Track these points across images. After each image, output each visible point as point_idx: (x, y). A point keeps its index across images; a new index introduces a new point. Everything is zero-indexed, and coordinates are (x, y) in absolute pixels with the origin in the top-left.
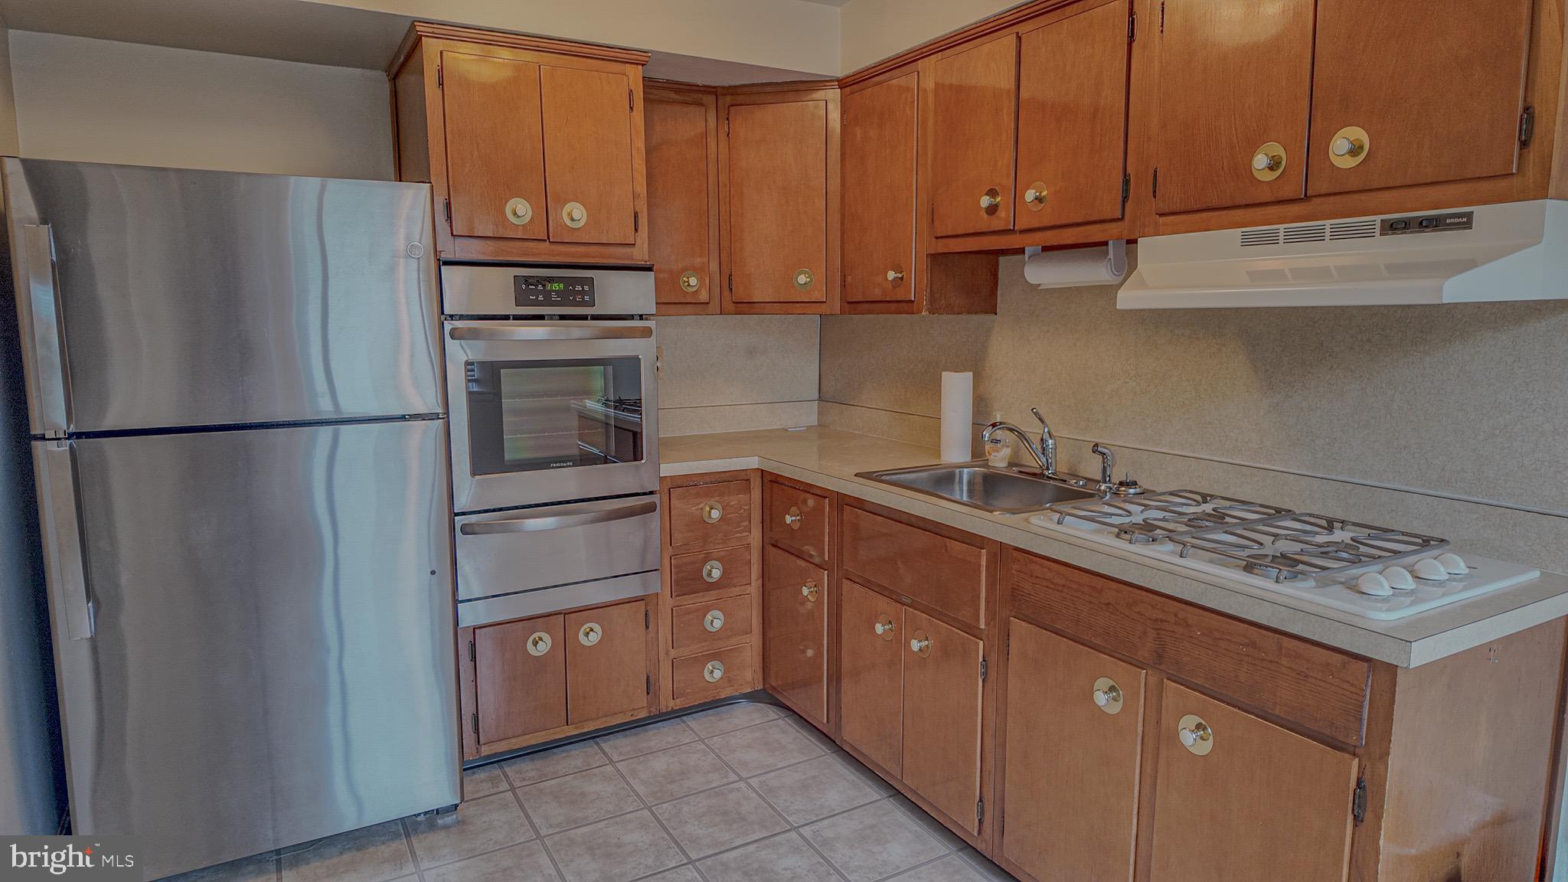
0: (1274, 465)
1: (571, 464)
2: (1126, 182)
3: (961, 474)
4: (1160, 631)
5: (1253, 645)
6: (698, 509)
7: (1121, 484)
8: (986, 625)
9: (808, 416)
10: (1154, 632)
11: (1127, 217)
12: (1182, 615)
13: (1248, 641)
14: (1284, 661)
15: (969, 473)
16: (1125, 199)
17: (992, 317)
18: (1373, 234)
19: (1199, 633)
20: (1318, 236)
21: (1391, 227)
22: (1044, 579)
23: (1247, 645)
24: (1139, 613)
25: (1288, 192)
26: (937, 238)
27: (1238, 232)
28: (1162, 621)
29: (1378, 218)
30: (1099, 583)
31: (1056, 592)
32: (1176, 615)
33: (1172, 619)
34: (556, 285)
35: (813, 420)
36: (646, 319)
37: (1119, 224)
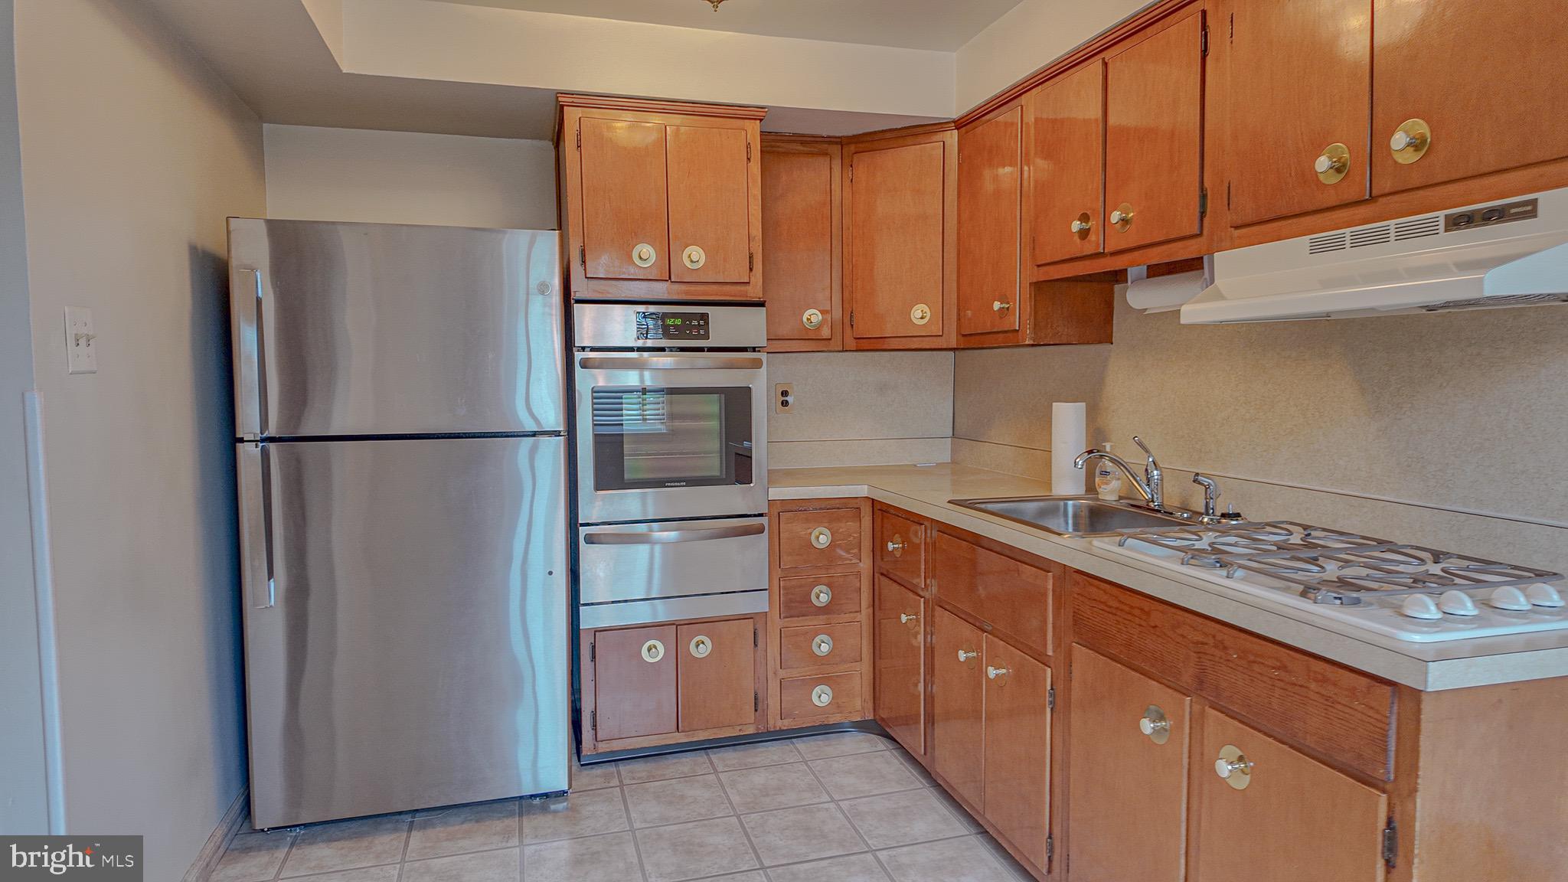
0: (1384, 495)
1: (684, 484)
2: (1203, 197)
3: (1066, 505)
4: (1201, 655)
5: (1283, 668)
6: (805, 534)
7: (1223, 515)
8: (1054, 652)
9: (942, 452)
10: (1195, 655)
11: (1205, 232)
12: (1219, 637)
13: (1278, 664)
14: (1313, 686)
16: (1203, 214)
17: (1106, 347)
18: (1437, 231)
19: (1235, 656)
20: (1382, 238)
21: (1454, 223)
22: (1100, 601)
23: (1277, 668)
24: (1182, 636)
25: (1352, 194)
26: (1039, 266)
27: (1306, 239)
28: (1202, 643)
29: (1441, 214)
30: (1146, 605)
31: (1110, 615)
32: (1214, 637)
33: (1211, 641)
34: (672, 320)
35: (946, 457)
36: (759, 351)
37: (1199, 239)
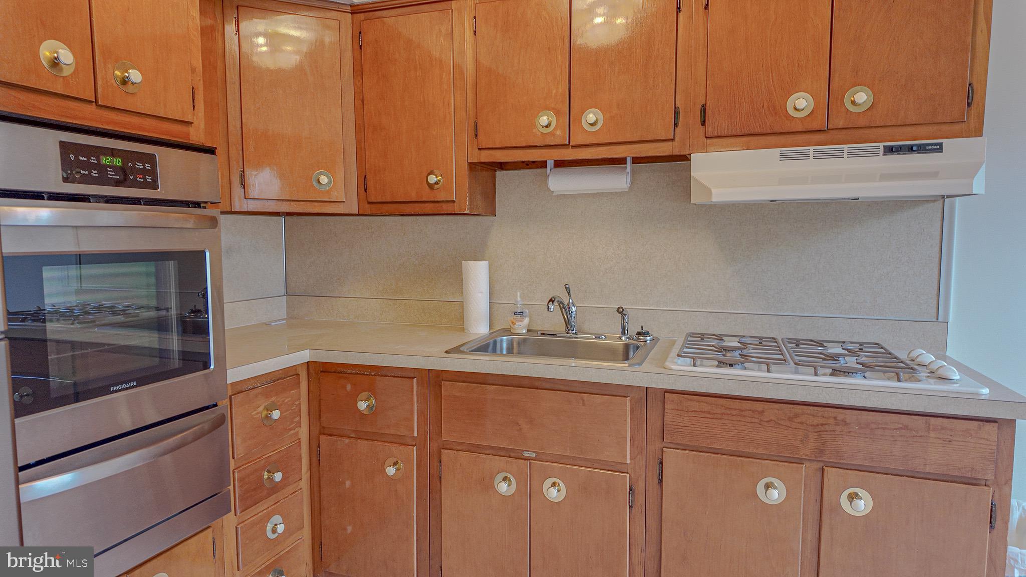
2: (676, 113)
4: (821, 433)
5: (906, 427)
6: (257, 413)
7: (639, 334)
8: (631, 459)
9: (278, 310)
10: (816, 434)
11: (677, 139)
12: (840, 417)
13: (901, 426)
14: (932, 434)
15: (508, 340)
16: (676, 125)
17: (492, 218)
18: (878, 154)
19: (857, 428)
20: (840, 155)
21: (889, 150)
22: (701, 411)
23: (901, 429)
24: (802, 423)
25: (816, 125)
26: (480, 149)
27: (778, 151)
28: (822, 425)
29: (882, 145)
30: (759, 406)
31: (714, 420)
32: (835, 418)
33: (832, 421)
34: (110, 159)
35: (283, 313)
37: (670, 143)
